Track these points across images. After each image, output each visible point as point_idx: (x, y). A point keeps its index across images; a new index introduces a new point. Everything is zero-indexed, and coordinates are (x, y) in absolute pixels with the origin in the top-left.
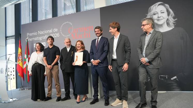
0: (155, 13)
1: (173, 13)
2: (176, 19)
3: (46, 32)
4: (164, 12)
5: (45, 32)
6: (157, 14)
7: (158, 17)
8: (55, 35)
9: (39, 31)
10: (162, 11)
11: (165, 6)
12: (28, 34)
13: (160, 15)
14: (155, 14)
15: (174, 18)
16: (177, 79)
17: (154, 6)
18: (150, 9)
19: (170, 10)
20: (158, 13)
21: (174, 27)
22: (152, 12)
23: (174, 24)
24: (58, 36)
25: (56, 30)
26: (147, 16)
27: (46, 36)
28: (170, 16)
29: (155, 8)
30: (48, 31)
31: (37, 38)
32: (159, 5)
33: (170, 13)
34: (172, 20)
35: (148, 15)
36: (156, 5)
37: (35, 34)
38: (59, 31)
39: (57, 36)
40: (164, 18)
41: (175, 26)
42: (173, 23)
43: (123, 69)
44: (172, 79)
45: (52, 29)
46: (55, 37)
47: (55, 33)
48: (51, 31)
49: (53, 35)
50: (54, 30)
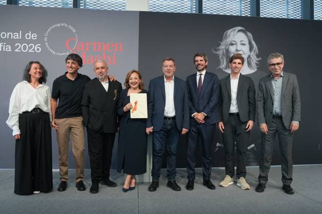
0: (233, 42)
1: (256, 48)
2: (260, 59)
3: (4, 35)
4: (244, 44)
6: (235, 44)
7: (237, 50)
8: (30, 48)
10: (242, 42)
11: (247, 35)
13: (240, 47)
14: (232, 44)
15: (258, 56)
16: (255, 148)
17: (232, 31)
18: (226, 35)
19: (254, 43)
20: (237, 44)
21: (256, 70)
22: (229, 40)
23: (257, 65)
24: (38, 50)
25: (33, 36)
26: (220, 44)
28: (253, 52)
29: (234, 35)
30: (10, 35)
32: (239, 31)
33: (253, 48)
34: (255, 59)
35: (222, 43)
36: (235, 30)
38: (40, 40)
39: (34, 50)
40: (244, 54)
41: (258, 68)
42: (256, 63)
43: (247, 128)
44: (249, 148)
45: (21, 32)
46: (30, 51)
47: (29, 42)
48: (18, 35)
49: (25, 46)
50: (28, 36)
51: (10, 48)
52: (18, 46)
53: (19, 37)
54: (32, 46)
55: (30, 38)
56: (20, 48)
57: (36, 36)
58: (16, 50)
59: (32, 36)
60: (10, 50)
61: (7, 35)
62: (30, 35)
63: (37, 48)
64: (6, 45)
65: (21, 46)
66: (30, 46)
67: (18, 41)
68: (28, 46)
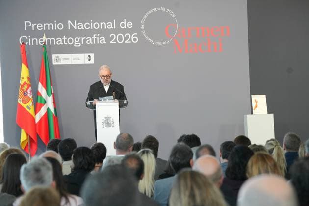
3: (96, 26)
5: (93, 26)
8: (126, 38)
9: (69, 21)
12: (28, 24)
24: (135, 40)
27: (94, 38)
30: (103, 25)
31: (64, 38)
37: (57, 26)
39: (130, 40)
45: (114, 20)
46: (126, 42)
47: (124, 31)
48: (111, 25)
49: (120, 37)
50: (123, 25)
51: (104, 40)
52: (113, 37)
53: (113, 26)
54: (128, 36)
55: (125, 27)
56: (115, 39)
57: (132, 24)
58: (111, 42)
59: (128, 25)
60: (104, 42)
61: (100, 25)
62: (125, 23)
63: (133, 38)
64: (99, 37)
65: (116, 37)
66: (125, 36)
67: (112, 31)
68: (124, 35)
